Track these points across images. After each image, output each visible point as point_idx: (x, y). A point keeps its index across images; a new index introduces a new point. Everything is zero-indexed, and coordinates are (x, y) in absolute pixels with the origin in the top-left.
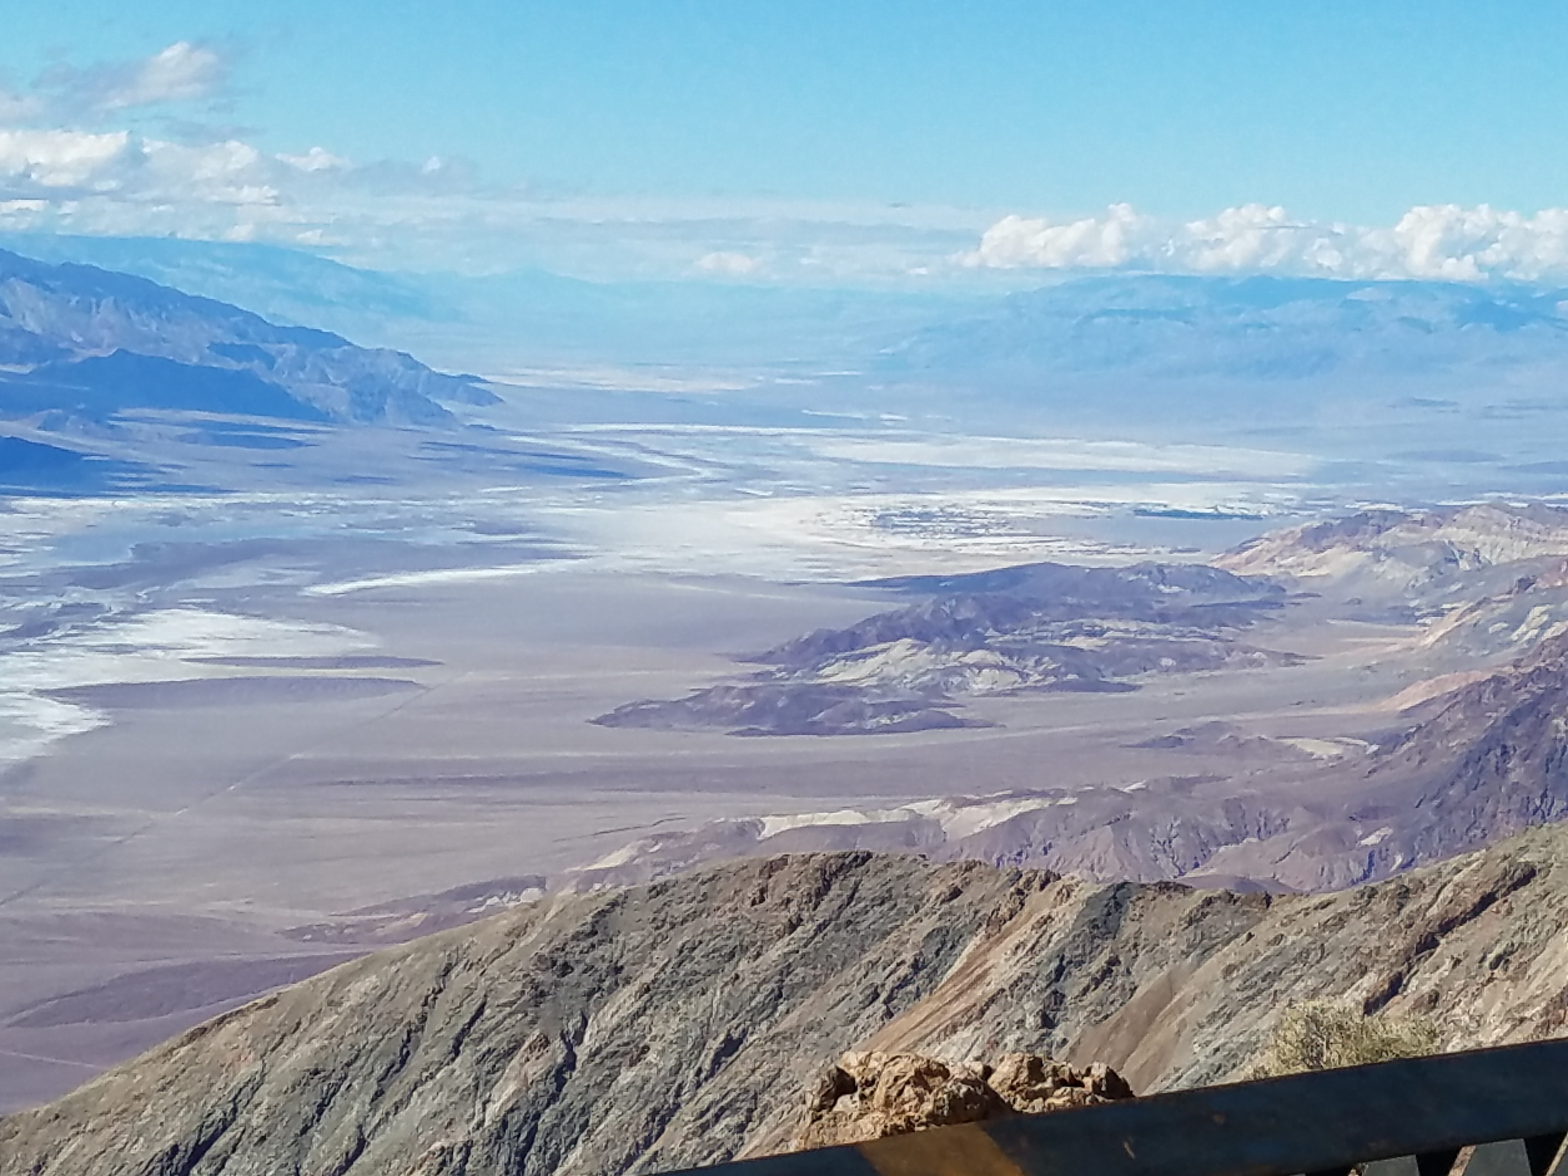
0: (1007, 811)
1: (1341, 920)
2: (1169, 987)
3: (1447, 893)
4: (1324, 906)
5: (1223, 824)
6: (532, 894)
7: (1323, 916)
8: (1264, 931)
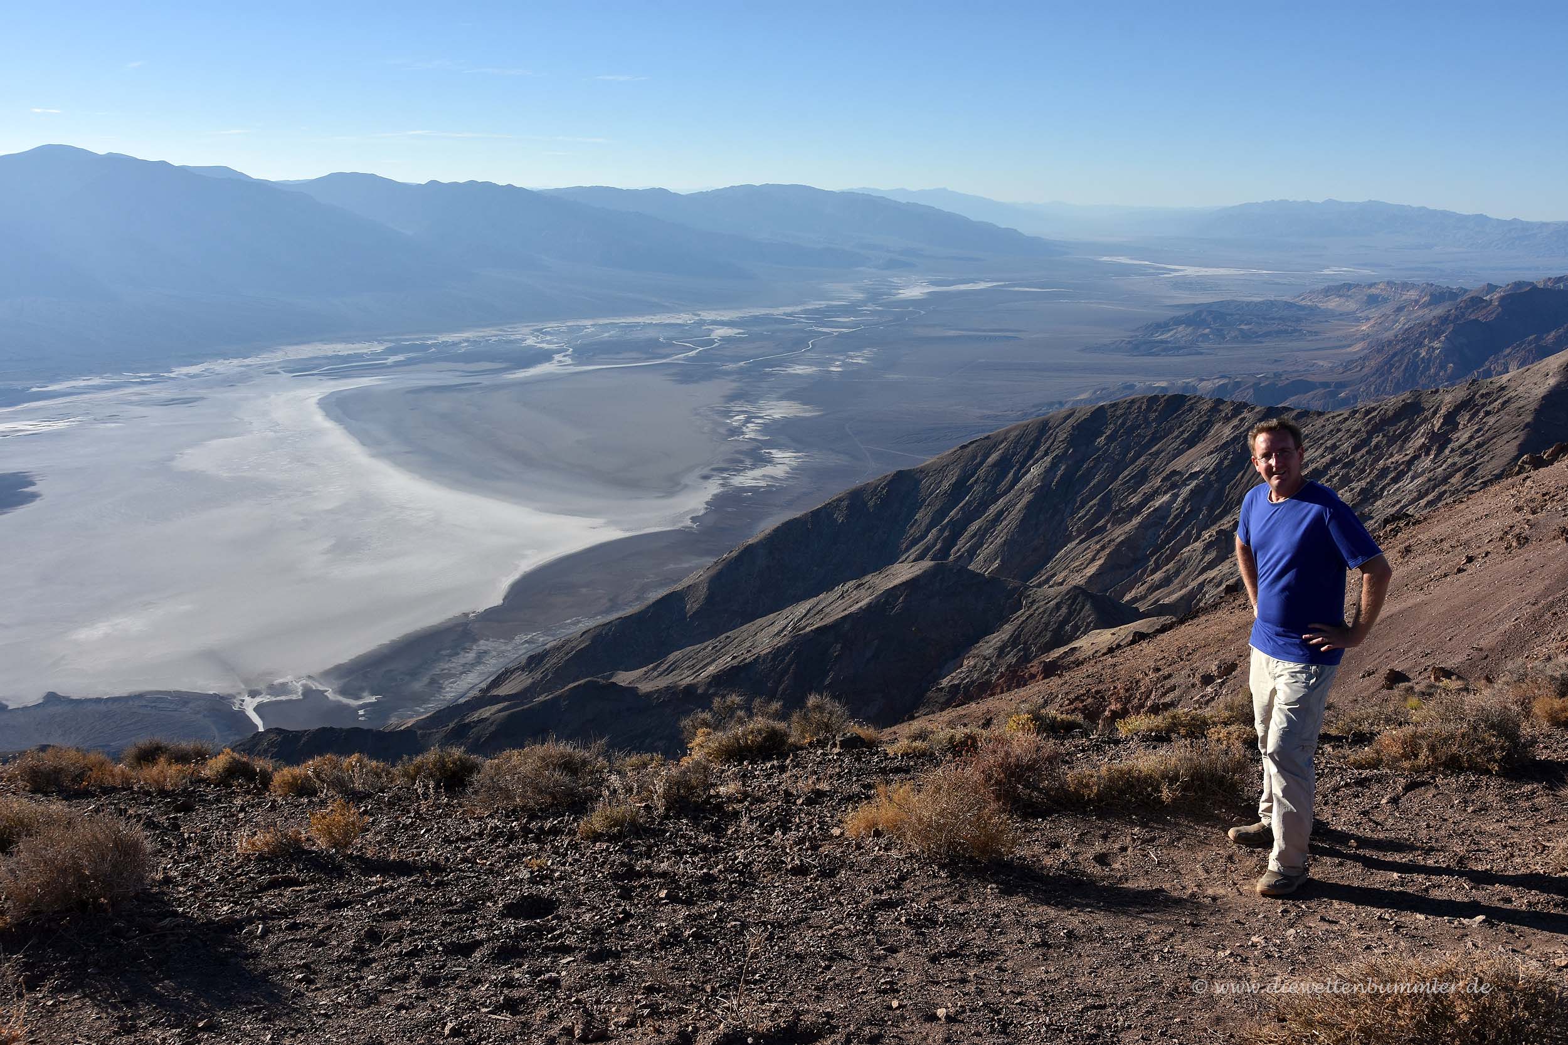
1: (1346, 419)
3: (1382, 412)
4: (1339, 415)
7: (1338, 419)
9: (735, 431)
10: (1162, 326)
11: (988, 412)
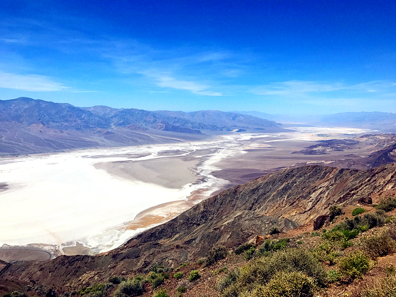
0: (331, 162)
2: (348, 178)
3: (377, 170)
5: (352, 163)
6: (285, 168)
8: (357, 173)
9: (198, 174)
10: (315, 146)
11: (266, 169)
